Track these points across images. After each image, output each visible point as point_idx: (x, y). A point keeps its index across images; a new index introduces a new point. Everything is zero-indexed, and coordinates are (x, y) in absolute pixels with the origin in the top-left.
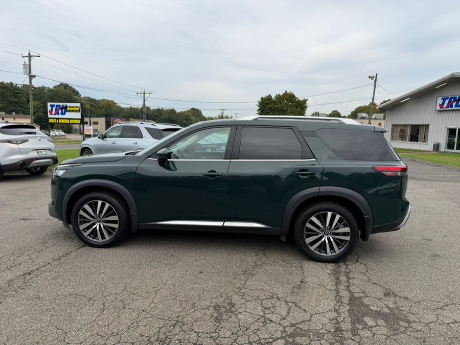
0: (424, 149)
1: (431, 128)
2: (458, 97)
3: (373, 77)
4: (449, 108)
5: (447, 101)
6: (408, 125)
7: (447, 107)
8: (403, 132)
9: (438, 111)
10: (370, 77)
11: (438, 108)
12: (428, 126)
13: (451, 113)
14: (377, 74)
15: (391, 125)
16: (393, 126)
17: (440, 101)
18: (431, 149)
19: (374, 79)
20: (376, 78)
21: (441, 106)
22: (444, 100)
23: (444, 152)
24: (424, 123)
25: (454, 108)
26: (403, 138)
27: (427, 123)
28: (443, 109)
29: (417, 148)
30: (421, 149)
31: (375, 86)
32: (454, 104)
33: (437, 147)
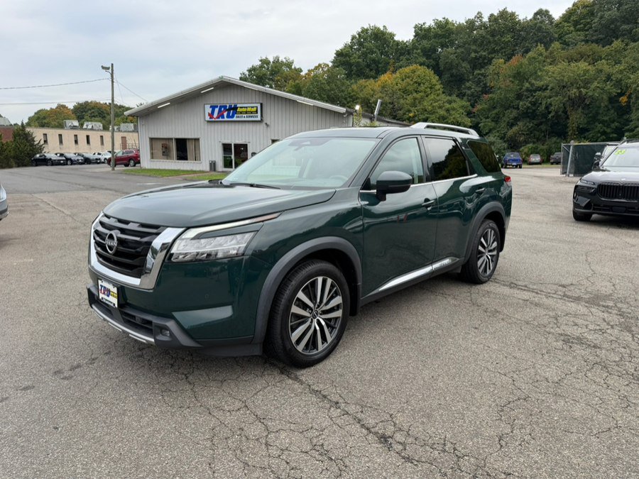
0: (198, 169)
1: (201, 142)
2: (228, 105)
3: (108, 68)
4: (221, 119)
5: (217, 110)
6: (172, 139)
7: (218, 117)
8: (166, 148)
9: (208, 122)
10: (103, 68)
11: (208, 118)
12: (198, 140)
13: (223, 124)
14: (112, 64)
15: (148, 140)
16: (152, 139)
17: (209, 110)
18: (208, 168)
19: (110, 71)
20: (112, 70)
21: (211, 115)
22: (213, 108)
23: (223, 172)
24: (193, 137)
25: (226, 119)
26: (166, 153)
27: (196, 137)
28: (213, 120)
29: (188, 169)
30: (194, 169)
31: (113, 82)
32: (225, 114)
33: (213, 166)
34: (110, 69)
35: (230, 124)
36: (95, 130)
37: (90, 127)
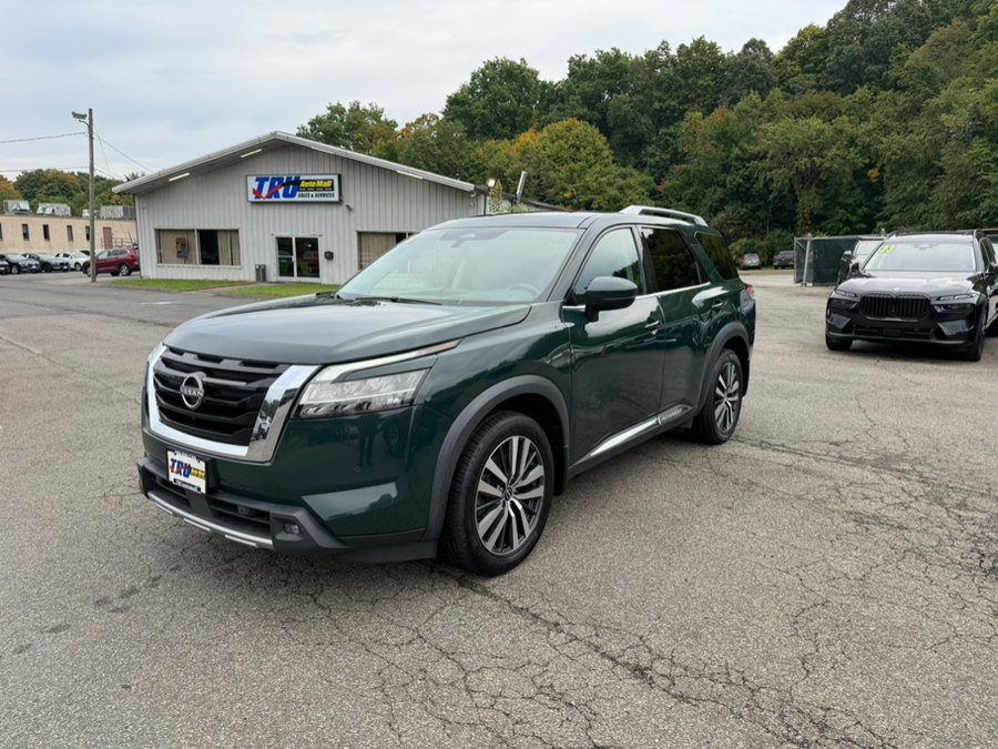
0: (236, 279)
1: (242, 235)
2: (285, 178)
3: (84, 116)
4: (273, 199)
5: (267, 185)
6: (193, 231)
7: (269, 196)
8: (183, 245)
9: (253, 203)
10: (75, 115)
11: (252, 197)
12: (236, 231)
13: (277, 208)
14: (91, 111)
15: (153, 232)
16: (159, 232)
17: (253, 184)
18: (252, 277)
19: (87, 120)
20: (91, 119)
21: (258, 193)
22: (261, 181)
23: (277, 282)
24: (228, 227)
25: (282, 199)
26: (183, 254)
27: (233, 227)
28: (261, 200)
29: (221, 278)
30: (231, 278)
31: (91, 138)
32: (281, 191)
33: (261, 272)
34: (86, 118)
35: (289, 206)
36: (58, 216)
37: (49, 211)
